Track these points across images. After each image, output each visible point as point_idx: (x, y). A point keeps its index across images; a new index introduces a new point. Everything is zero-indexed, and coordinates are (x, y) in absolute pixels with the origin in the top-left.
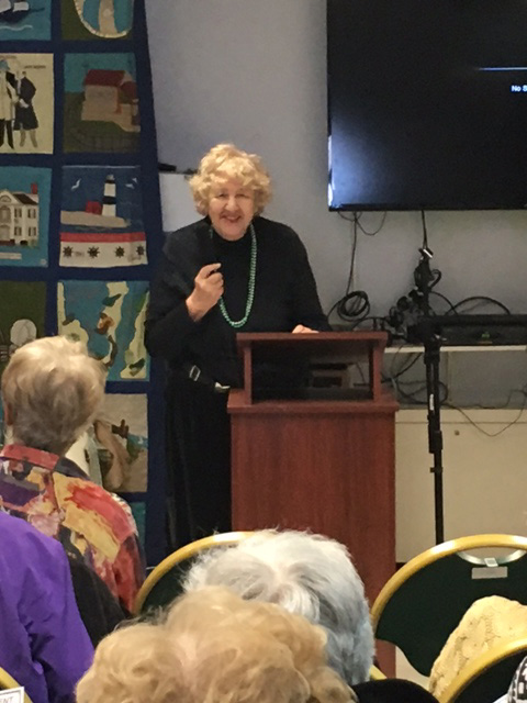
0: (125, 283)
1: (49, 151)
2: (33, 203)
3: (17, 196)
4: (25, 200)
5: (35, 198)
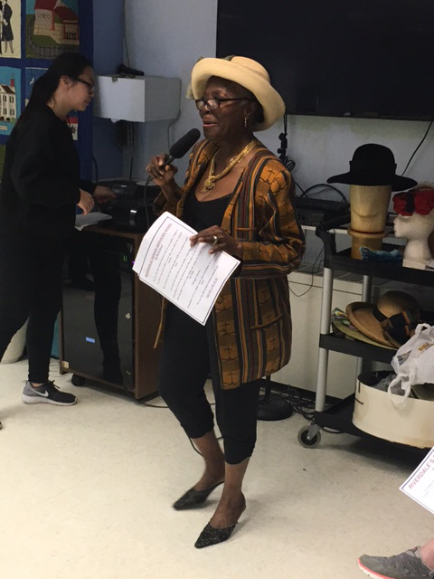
1: (19, 56)
2: (13, 93)
3: (4, 87)
4: (8, 90)
5: (13, 89)
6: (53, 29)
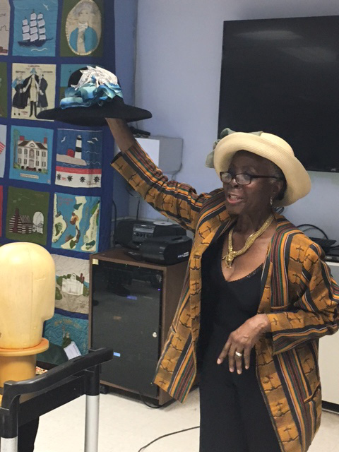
0: (84, 197)
2: (45, 149)
4: (41, 146)
5: (46, 146)
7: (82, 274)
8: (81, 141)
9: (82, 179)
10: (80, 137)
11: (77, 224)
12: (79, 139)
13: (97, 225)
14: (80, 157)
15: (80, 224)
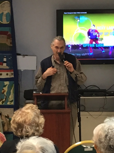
0: (8, 82)
6: (7, 41)
7: (8, 115)
8: (6, 58)
9: (7, 74)
10: (5, 57)
11: (5, 93)
12: (5, 58)
13: (14, 93)
14: (6, 65)
15: (6, 93)
